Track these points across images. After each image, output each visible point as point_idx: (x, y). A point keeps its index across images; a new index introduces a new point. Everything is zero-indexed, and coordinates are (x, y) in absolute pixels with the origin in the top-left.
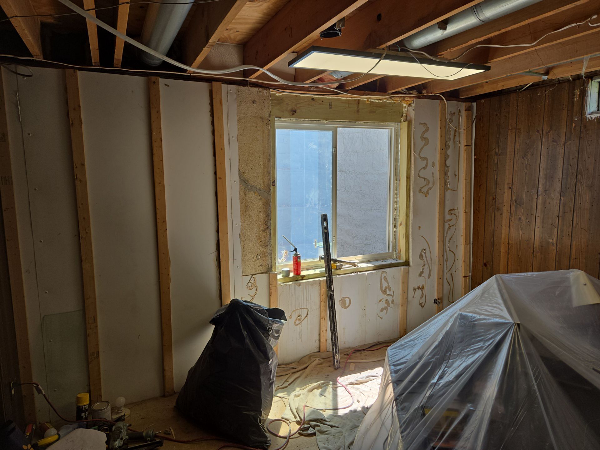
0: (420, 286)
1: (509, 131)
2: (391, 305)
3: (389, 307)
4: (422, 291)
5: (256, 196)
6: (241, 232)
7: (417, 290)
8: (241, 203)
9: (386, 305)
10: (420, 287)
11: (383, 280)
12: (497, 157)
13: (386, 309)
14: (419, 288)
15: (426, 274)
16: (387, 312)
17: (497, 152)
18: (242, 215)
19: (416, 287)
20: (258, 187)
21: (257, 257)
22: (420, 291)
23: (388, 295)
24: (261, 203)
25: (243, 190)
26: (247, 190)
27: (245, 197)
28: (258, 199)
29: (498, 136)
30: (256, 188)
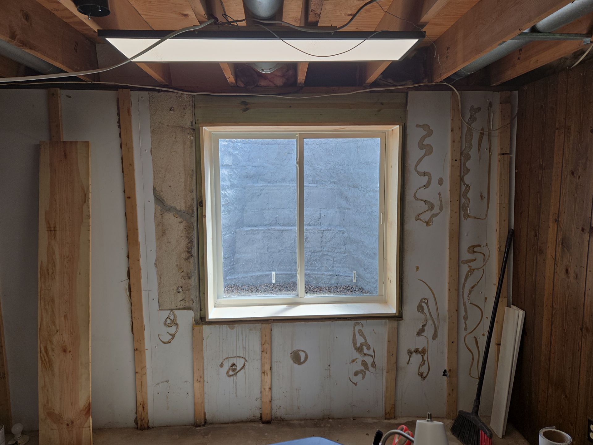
0: (419, 348)
1: (557, 131)
2: (371, 369)
3: (367, 372)
4: (422, 356)
5: (176, 219)
6: (157, 260)
7: (414, 354)
8: (157, 226)
9: (363, 368)
10: (420, 350)
11: (357, 335)
12: (541, 171)
13: (363, 373)
14: (417, 351)
15: (429, 331)
16: (363, 378)
17: (541, 163)
18: (158, 239)
19: (413, 350)
20: (178, 208)
21: (178, 289)
22: (420, 356)
23: (365, 354)
24: (182, 226)
25: (160, 211)
26: (164, 212)
27: (161, 219)
28: (178, 221)
29: (543, 140)
30: (176, 209)
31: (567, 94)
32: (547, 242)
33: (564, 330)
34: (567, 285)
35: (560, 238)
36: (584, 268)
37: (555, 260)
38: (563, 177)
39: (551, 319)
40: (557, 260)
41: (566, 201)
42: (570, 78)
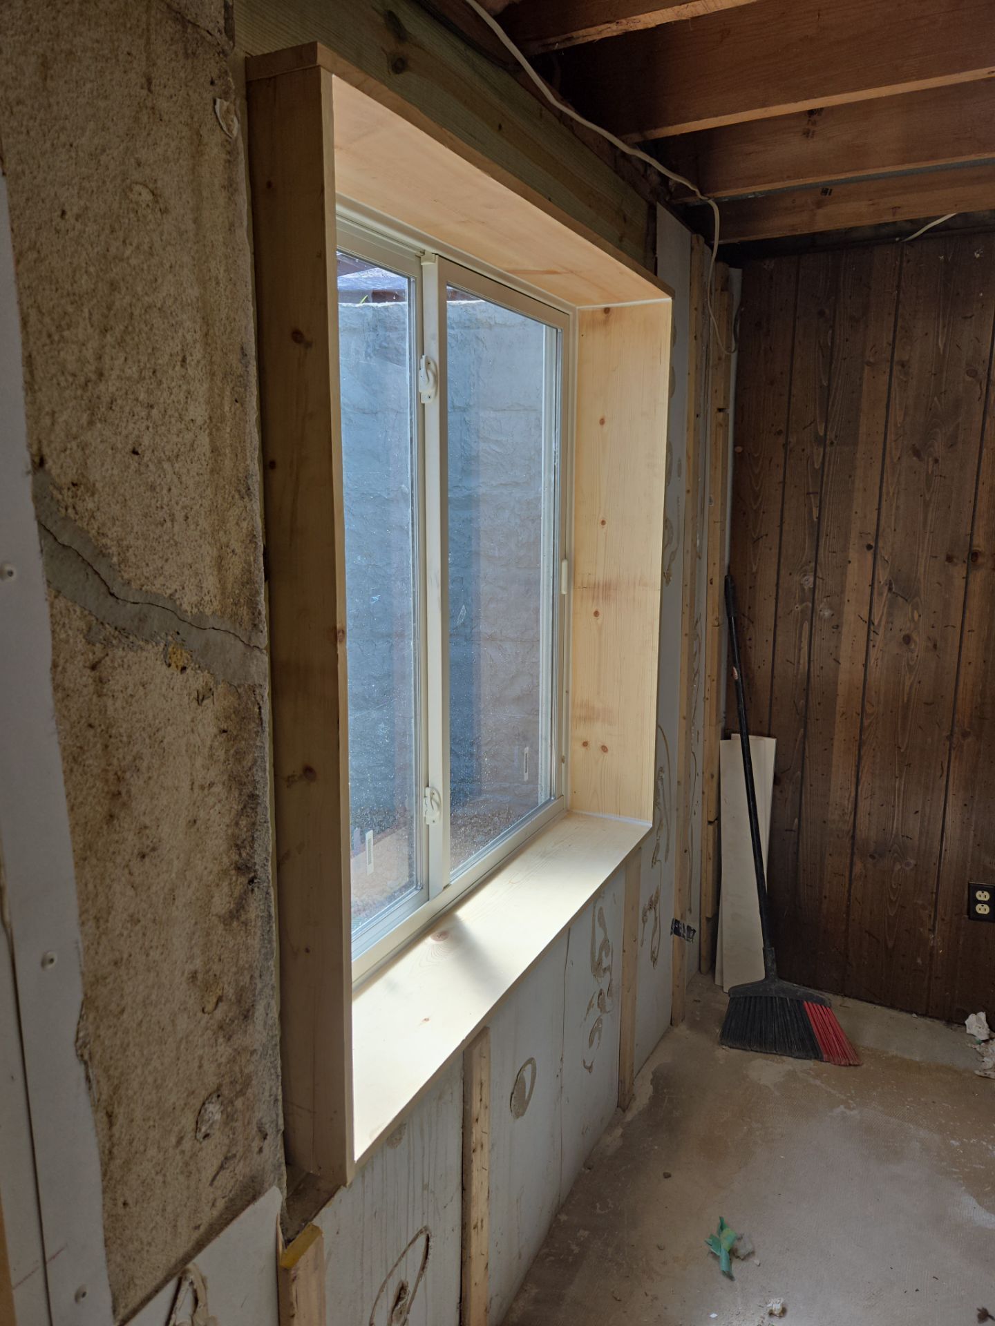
0: (653, 896)
1: (867, 368)
2: (608, 1002)
3: (603, 1017)
4: (655, 910)
5: (179, 678)
6: (88, 1003)
7: (648, 912)
8: (74, 759)
9: (598, 1013)
10: (653, 899)
12: (822, 449)
13: (599, 1026)
14: (651, 905)
16: (600, 1038)
17: (822, 433)
19: (647, 905)
20: (187, 601)
22: (652, 912)
23: (603, 972)
24: (208, 722)
25: (81, 645)
26: (107, 643)
27: (95, 698)
28: (189, 694)
29: (825, 384)
30: (176, 612)
31: (898, 295)
32: (843, 592)
33: (899, 748)
34: (908, 664)
35: (881, 580)
36: (954, 627)
37: (870, 622)
38: (888, 460)
39: (857, 738)
40: (876, 623)
41: (898, 508)
42: (908, 261)
